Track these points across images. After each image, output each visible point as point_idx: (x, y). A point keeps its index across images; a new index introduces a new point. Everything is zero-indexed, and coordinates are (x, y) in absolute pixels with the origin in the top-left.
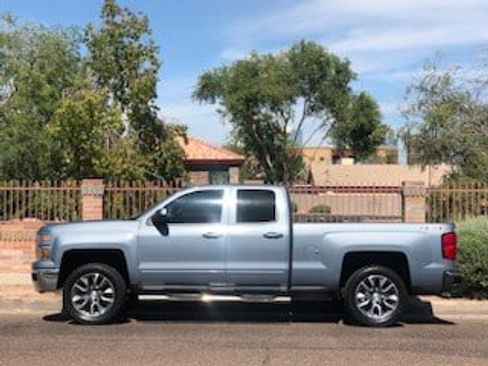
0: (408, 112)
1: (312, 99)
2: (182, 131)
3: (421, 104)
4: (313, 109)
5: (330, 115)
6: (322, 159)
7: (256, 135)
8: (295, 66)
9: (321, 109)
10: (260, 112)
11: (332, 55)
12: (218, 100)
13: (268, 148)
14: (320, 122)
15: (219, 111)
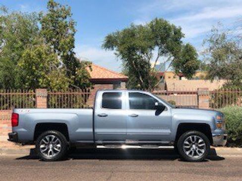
0: (204, 52)
1: (163, 47)
2: (89, 64)
3: (211, 48)
4: (163, 52)
5: (172, 55)
6: (169, 78)
7: (135, 66)
8: (153, 30)
9: (167, 52)
10: (136, 54)
11: (173, 25)
12: (115, 48)
13: (140, 72)
14: (167, 58)
15: (116, 54)
